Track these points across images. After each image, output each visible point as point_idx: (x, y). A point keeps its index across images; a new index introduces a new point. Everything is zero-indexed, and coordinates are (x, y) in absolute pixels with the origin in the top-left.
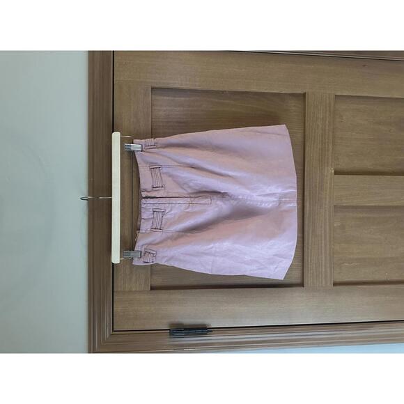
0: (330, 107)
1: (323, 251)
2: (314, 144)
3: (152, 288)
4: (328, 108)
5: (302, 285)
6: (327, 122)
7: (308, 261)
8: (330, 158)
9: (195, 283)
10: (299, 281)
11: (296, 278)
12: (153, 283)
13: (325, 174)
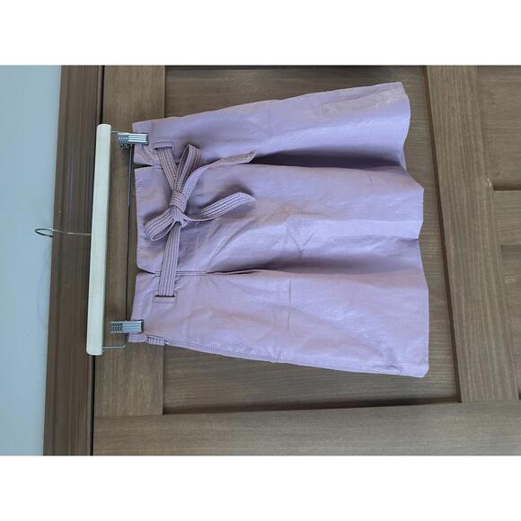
0: (470, 79)
1: (491, 331)
2: (449, 140)
3: (166, 411)
4: (467, 82)
5: (456, 398)
6: (469, 104)
7: (463, 350)
8: (482, 162)
9: (250, 401)
10: (449, 391)
11: (443, 385)
12: (168, 401)
13: (477, 190)
